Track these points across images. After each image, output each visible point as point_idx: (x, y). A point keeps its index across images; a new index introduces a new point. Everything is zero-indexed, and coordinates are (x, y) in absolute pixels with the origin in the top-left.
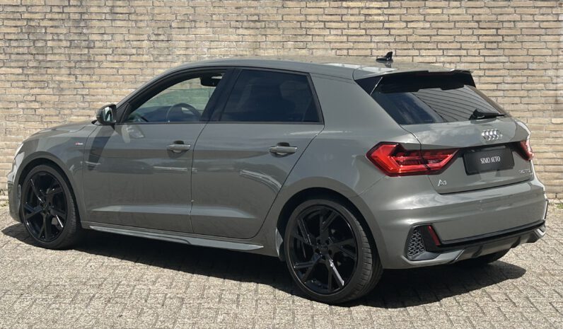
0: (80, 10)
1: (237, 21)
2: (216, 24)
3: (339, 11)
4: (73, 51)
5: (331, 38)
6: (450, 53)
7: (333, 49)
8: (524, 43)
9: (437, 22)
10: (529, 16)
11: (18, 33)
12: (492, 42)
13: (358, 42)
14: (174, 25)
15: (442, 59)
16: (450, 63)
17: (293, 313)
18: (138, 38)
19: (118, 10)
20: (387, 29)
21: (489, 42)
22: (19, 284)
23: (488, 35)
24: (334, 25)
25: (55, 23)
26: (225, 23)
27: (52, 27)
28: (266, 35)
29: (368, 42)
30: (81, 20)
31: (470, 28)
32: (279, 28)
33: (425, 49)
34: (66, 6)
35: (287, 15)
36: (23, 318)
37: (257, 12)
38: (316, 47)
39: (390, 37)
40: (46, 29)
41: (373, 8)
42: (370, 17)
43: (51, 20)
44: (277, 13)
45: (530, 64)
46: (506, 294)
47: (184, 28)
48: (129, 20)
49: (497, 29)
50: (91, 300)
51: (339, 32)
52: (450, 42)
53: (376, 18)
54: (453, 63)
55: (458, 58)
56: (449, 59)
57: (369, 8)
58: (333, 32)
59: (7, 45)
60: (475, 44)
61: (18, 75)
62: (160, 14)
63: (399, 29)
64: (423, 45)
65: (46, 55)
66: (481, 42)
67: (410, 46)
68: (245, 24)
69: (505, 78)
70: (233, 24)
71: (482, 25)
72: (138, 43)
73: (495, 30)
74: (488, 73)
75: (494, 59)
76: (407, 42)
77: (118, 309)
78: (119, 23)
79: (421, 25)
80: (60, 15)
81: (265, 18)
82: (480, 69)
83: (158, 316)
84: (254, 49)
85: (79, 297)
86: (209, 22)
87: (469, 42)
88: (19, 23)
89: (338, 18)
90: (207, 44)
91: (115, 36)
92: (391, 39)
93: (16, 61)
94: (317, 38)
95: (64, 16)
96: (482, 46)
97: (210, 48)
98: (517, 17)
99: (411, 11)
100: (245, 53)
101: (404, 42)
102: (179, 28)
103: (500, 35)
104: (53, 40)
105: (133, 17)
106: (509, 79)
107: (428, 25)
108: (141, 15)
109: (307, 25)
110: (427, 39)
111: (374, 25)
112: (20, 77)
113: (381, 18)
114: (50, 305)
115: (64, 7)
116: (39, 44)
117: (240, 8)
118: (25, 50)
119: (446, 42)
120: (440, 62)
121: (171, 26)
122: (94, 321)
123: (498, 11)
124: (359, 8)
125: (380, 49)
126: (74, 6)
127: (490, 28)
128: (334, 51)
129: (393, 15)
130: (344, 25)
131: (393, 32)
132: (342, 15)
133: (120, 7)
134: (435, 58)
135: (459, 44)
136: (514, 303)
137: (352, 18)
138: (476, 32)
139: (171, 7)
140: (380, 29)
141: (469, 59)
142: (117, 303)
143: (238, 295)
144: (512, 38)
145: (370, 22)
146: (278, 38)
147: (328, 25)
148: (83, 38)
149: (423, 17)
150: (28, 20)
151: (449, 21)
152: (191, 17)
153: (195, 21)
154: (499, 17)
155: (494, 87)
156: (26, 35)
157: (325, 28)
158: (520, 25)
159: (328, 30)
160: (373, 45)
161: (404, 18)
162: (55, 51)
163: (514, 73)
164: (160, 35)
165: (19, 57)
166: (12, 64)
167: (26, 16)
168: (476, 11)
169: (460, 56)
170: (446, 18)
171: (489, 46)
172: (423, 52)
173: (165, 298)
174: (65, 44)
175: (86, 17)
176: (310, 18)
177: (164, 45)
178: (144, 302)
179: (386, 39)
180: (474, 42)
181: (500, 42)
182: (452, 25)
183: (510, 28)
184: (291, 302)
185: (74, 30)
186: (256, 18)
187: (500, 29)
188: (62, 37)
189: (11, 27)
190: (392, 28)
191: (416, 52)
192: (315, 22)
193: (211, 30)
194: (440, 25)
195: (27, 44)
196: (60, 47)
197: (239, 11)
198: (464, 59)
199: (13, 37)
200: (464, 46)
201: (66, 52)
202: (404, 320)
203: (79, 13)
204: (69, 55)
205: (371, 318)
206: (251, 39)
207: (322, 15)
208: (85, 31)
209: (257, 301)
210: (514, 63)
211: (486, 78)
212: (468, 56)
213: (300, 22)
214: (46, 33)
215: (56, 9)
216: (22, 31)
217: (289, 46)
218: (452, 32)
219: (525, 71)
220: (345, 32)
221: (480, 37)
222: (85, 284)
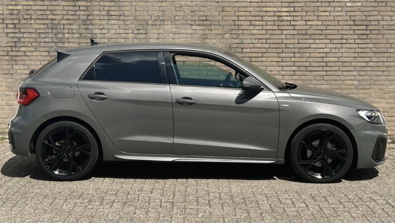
0: (87, 13)
1: (192, 20)
2: (178, 22)
3: (261, 14)
4: (82, 41)
5: (255, 32)
6: (335, 41)
7: (256, 39)
8: (385, 35)
9: (326, 21)
10: (388, 17)
11: (45, 28)
12: (363, 35)
13: (274, 34)
14: (150, 23)
15: (330, 46)
16: (335, 48)
17: (248, 212)
18: (126, 32)
19: (112, 13)
20: (293, 25)
21: (361, 34)
22: (63, 193)
23: (361, 30)
24: (257, 23)
25: (70, 22)
26: (183, 21)
27: (68, 24)
28: (211, 30)
29: (280, 34)
30: (88, 19)
31: (348, 25)
32: (220, 25)
33: (319, 39)
34: (77, 11)
35: (226, 16)
36: (71, 215)
37: (205, 14)
38: (245, 37)
39: (294, 31)
40: (64, 26)
41: (283, 11)
42: (281, 18)
43: (67, 19)
44: (219, 15)
45: (389, 50)
46: (386, 200)
47: (156, 25)
48: (119, 20)
49: (367, 26)
50: (113, 203)
51: (260, 28)
52: (335, 35)
53: (285, 18)
54: (337, 48)
55: (341, 45)
56: (335, 46)
57: (280, 12)
58: (256, 28)
59: (38, 36)
60: (352, 36)
61: (45, 56)
62: (140, 16)
63: (301, 25)
64: (317, 37)
65: (64, 43)
66: (356, 34)
67: (308, 37)
68: (198, 23)
69: (372, 58)
70: (189, 22)
71: (357, 23)
72: (126, 35)
73: (365, 26)
74: (361, 55)
75: (364, 46)
76: (306, 34)
77: (132, 209)
78: (113, 22)
79: (315, 23)
80: (74, 16)
81: (211, 18)
82: (355, 52)
83: (159, 213)
84: (203, 39)
85: (105, 202)
86: (173, 21)
87: (348, 34)
88: (46, 22)
89: (260, 18)
90: (172, 35)
91: (110, 30)
92: (295, 32)
93: (43, 47)
94: (245, 32)
95: (76, 17)
96: (356, 37)
97: (174, 39)
98: (381, 18)
99: (309, 13)
100: (197, 42)
101: (304, 34)
102: (153, 25)
103: (368, 30)
104: (69, 33)
105: (122, 18)
106: (374, 59)
107: (320, 23)
108: (128, 16)
109: (239, 23)
110: (320, 32)
111: (284, 23)
112: (46, 58)
113: (289, 18)
114: (87, 207)
115: (76, 11)
116: (60, 36)
117: (194, 11)
118: (50, 40)
119: (332, 35)
120: (328, 48)
121: (147, 24)
122: (118, 217)
123: (367, 13)
124: (274, 11)
125: (288, 39)
126: (83, 10)
127: (362, 25)
128: (257, 40)
129: (297, 16)
130: (264, 23)
131: (297, 27)
132: (263, 16)
133: (114, 11)
134: (325, 45)
135: (341, 36)
136: (393, 206)
137: (269, 19)
138: (353, 28)
139: (147, 11)
140: (287, 25)
141: (348, 46)
142: (130, 205)
143: (209, 200)
144: (376, 32)
145: (282, 21)
146: (220, 32)
147: (253, 23)
148: (89, 31)
149: (317, 17)
150: (52, 20)
151: (334, 20)
152: (161, 18)
153: (164, 20)
154: (368, 17)
155: (365, 64)
156: (51, 30)
157: (251, 25)
158: (382, 23)
159: (253, 27)
160: (283, 36)
161: (304, 18)
162: (70, 40)
163: (378, 55)
164: (140, 29)
165: (46, 44)
166: (41, 49)
167: (50, 17)
168: (352, 14)
169: (341, 44)
170: (332, 18)
171: (361, 37)
172: (317, 41)
173: (162, 203)
174: (76, 35)
175: (91, 17)
176: (241, 18)
177: (143, 36)
178: (147, 204)
179: (291, 32)
180: (351, 35)
181: (369, 34)
182: (336, 23)
183: (376, 25)
184: (245, 205)
185: (82, 27)
186: (205, 18)
187: (368, 25)
188: (75, 31)
189: (40, 24)
190: (296, 25)
191: (312, 41)
192: (244, 21)
193: (174, 26)
194: (329, 23)
195: (51, 36)
196: (73, 38)
197: (193, 14)
198: (344, 46)
199: (42, 31)
200: (345, 37)
201: (78, 41)
202: (322, 216)
203: (86, 15)
204: (80, 43)
205: (300, 215)
206: (201, 32)
207: (249, 16)
208: (90, 27)
209: (222, 204)
210: (378, 48)
211: (359, 58)
212: (347, 43)
213: (234, 21)
214: (64, 28)
215: (70, 13)
216: (48, 27)
217: (227, 37)
218: (337, 28)
219: (386, 54)
220: (265, 27)
221: (356, 31)
222: (106, 193)
